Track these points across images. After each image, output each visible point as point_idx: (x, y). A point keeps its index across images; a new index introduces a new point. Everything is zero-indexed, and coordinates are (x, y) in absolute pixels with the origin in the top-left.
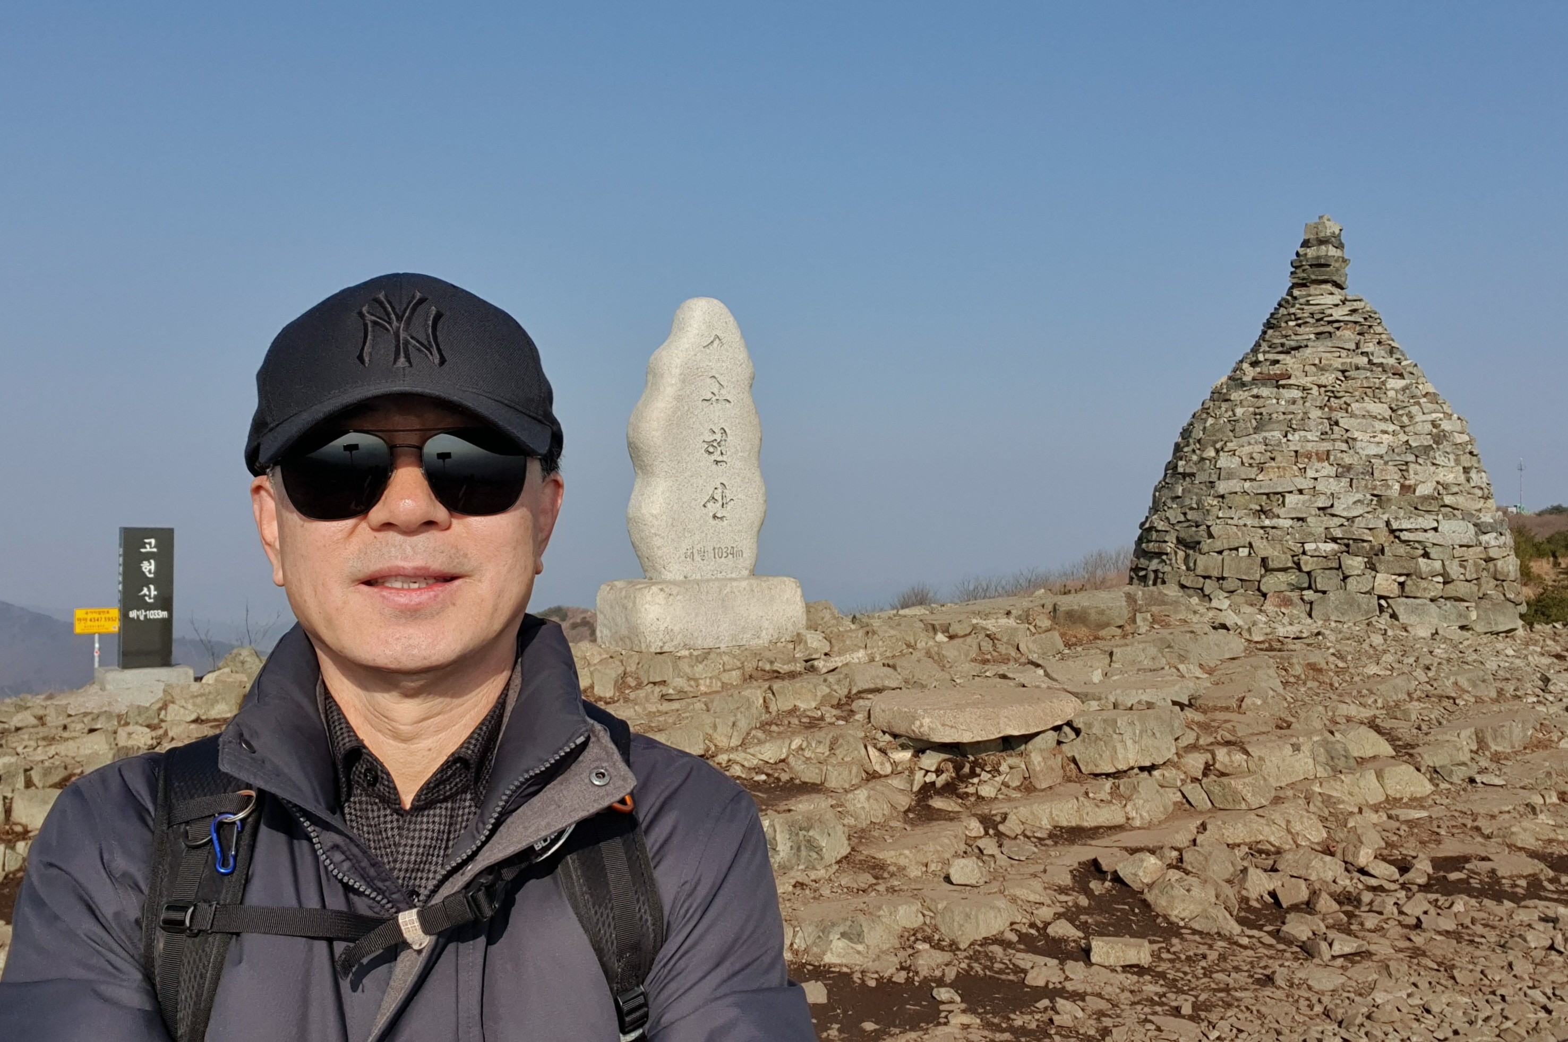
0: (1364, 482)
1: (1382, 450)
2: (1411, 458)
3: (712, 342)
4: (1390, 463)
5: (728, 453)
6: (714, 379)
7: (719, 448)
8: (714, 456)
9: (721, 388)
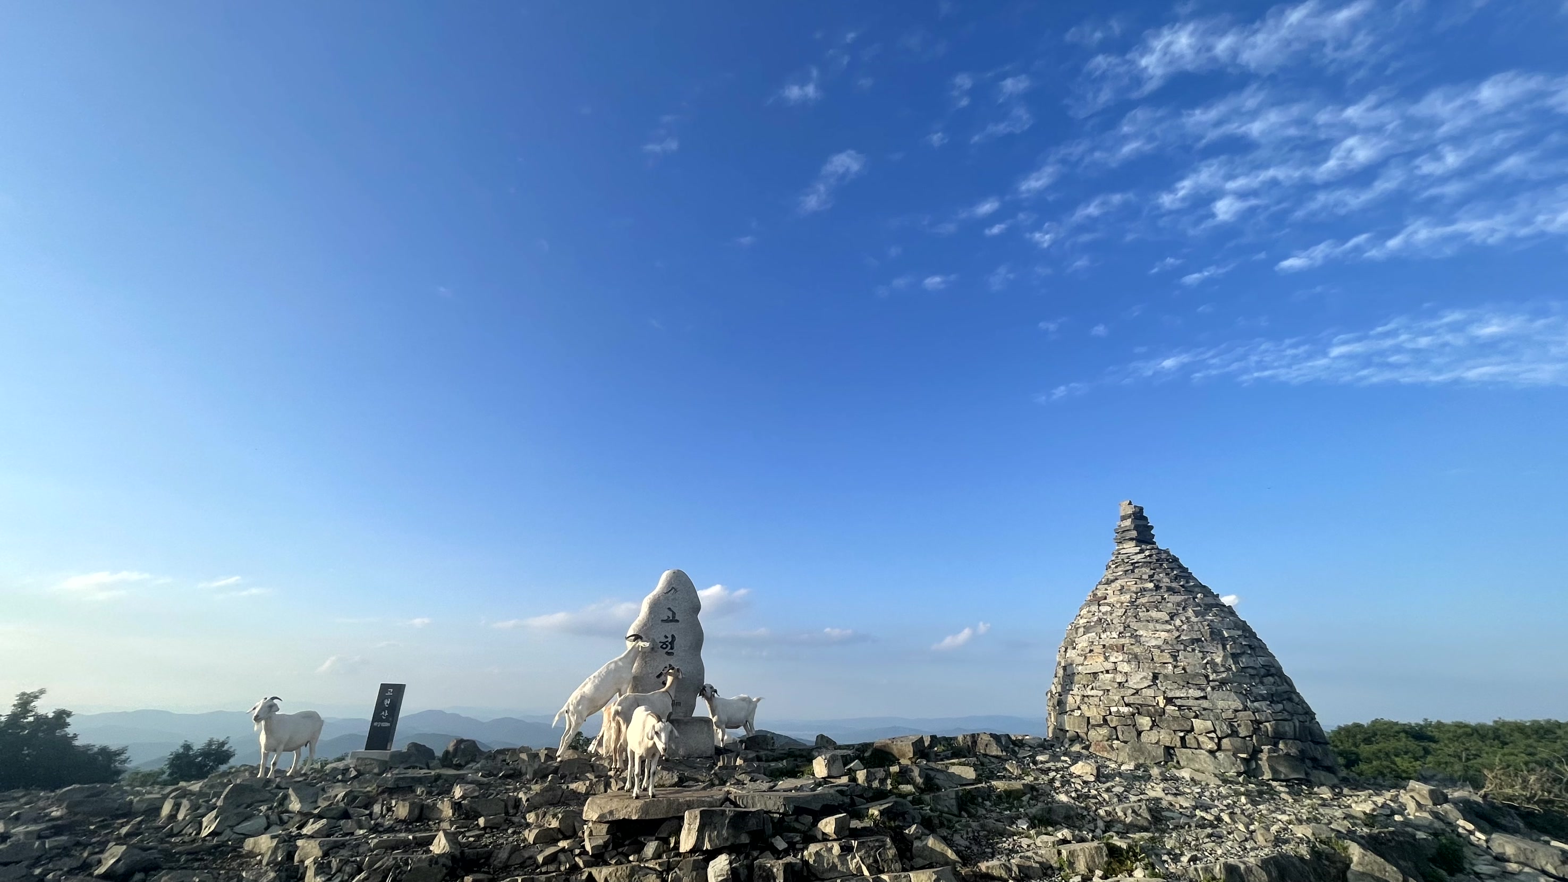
0: (1147, 665)
1: (1160, 642)
2: (1182, 647)
3: (670, 590)
4: (1166, 651)
5: (675, 648)
6: (669, 609)
7: (669, 646)
8: (666, 650)
9: (674, 614)
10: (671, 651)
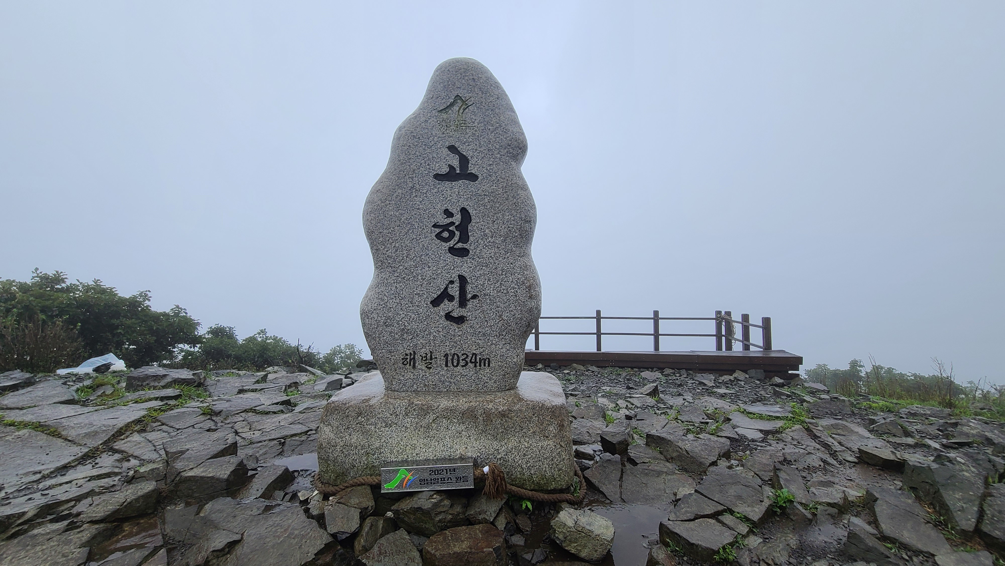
3: (452, 105)
5: (471, 239)
6: (452, 149)
7: (457, 233)
8: (452, 243)
9: (464, 161)
10: (460, 245)
